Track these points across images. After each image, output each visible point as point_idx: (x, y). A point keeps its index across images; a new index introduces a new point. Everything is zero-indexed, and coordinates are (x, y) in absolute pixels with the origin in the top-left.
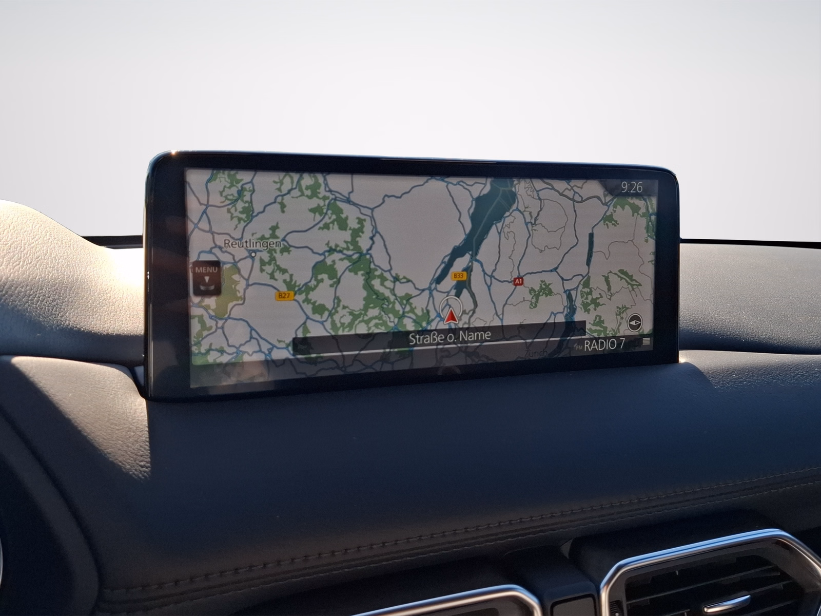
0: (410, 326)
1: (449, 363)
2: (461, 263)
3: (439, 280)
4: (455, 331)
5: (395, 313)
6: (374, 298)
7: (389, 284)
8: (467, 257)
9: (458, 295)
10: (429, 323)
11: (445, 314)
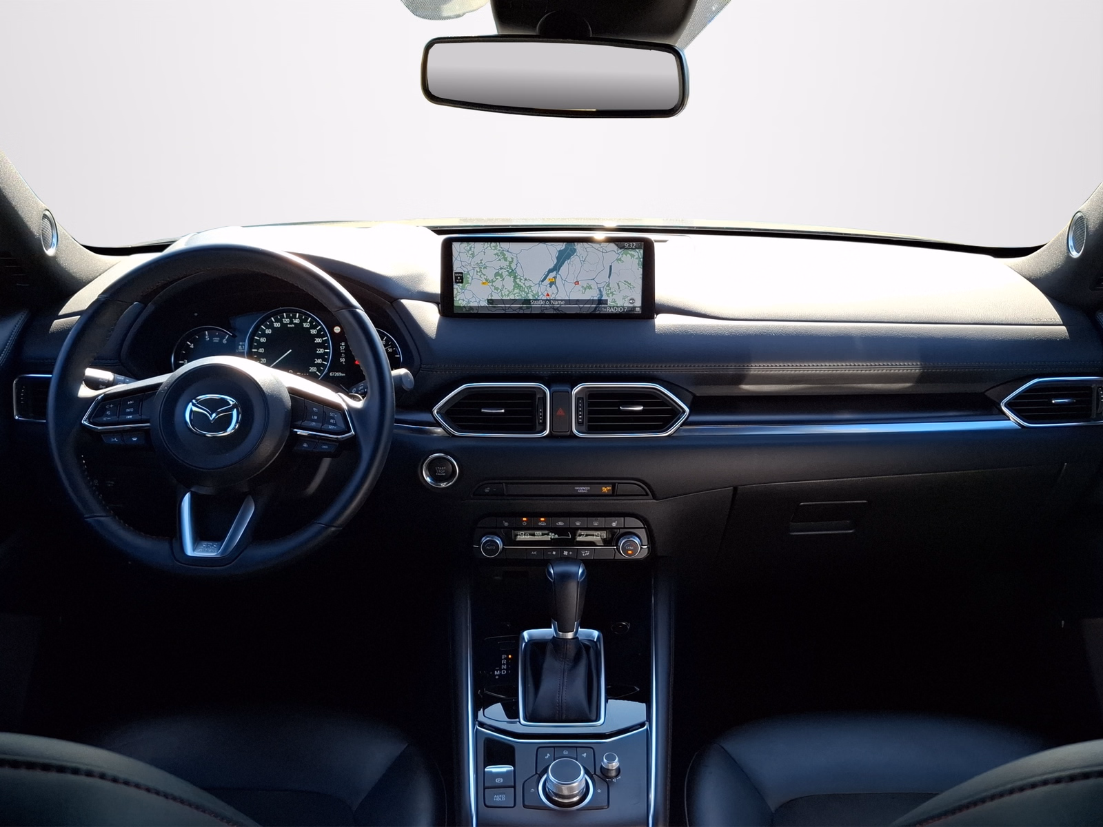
0: (531, 298)
1: (546, 312)
2: (552, 275)
3: (543, 281)
4: (549, 300)
5: (525, 292)
6: (517, 286)
7: (523, 281)
8: (555, 272)
9: (551, 287)
10: (538, 296)
11: (545, 294)
